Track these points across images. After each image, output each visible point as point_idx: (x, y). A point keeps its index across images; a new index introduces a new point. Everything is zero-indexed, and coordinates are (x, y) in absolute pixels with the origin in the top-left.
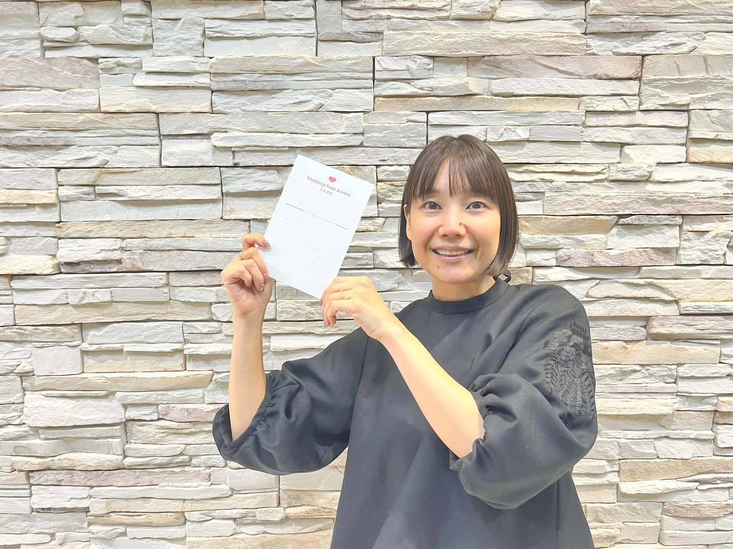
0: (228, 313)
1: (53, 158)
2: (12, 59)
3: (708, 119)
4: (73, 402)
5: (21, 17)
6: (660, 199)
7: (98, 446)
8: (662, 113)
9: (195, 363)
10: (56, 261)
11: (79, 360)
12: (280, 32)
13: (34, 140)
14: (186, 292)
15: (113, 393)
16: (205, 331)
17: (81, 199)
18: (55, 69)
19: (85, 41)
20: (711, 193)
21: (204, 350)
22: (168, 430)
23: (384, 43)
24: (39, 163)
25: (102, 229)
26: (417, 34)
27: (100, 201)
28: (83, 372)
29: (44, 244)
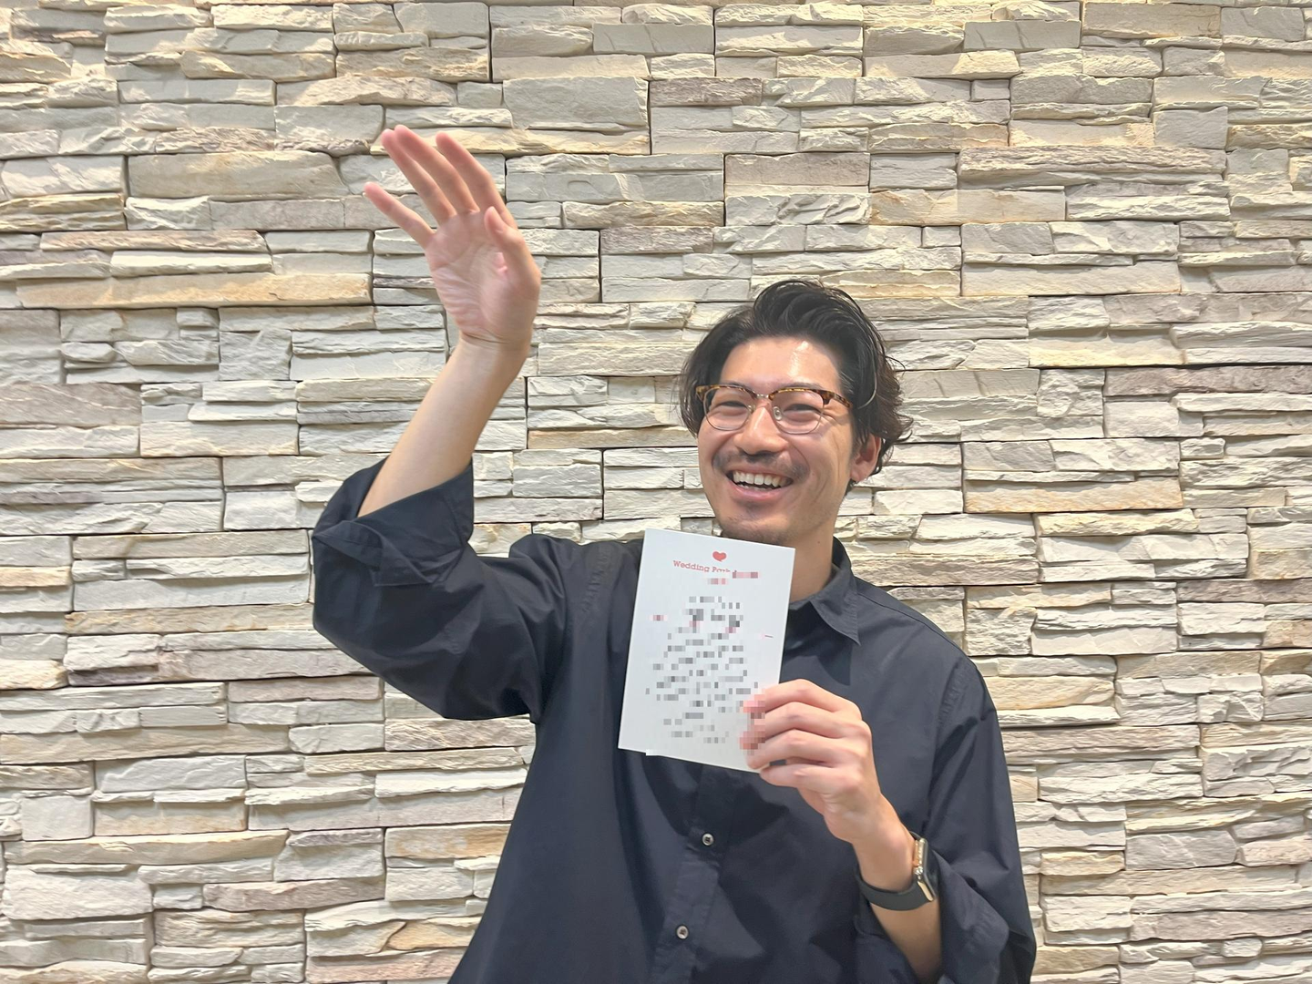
0: (313, 741)
1: (70, 521)
2: (18, 386)
3: (988, 454)
4: (76, 881)
5: (34, 329)
6: (928, 564)
7: (113, 950)
8: (924, 448)
9: (264, 819)
10: (62, 669)
11: (88, 817)
12: (395, 346)
13: (42, 497)
14: (253, 710)
15: (136, 867)
16: (278, 768)
17: (104, 578)
18: (79, 399)
19: (124, 361)
20: (1001, 556)
21: (276, 797)
22: (216, 926)
23: (540, 360)
24: (48, 528)
25: (132, 621)
26: (583, 348)
27: (132, 581)
28: (94, 835)
29: (47, 644)
